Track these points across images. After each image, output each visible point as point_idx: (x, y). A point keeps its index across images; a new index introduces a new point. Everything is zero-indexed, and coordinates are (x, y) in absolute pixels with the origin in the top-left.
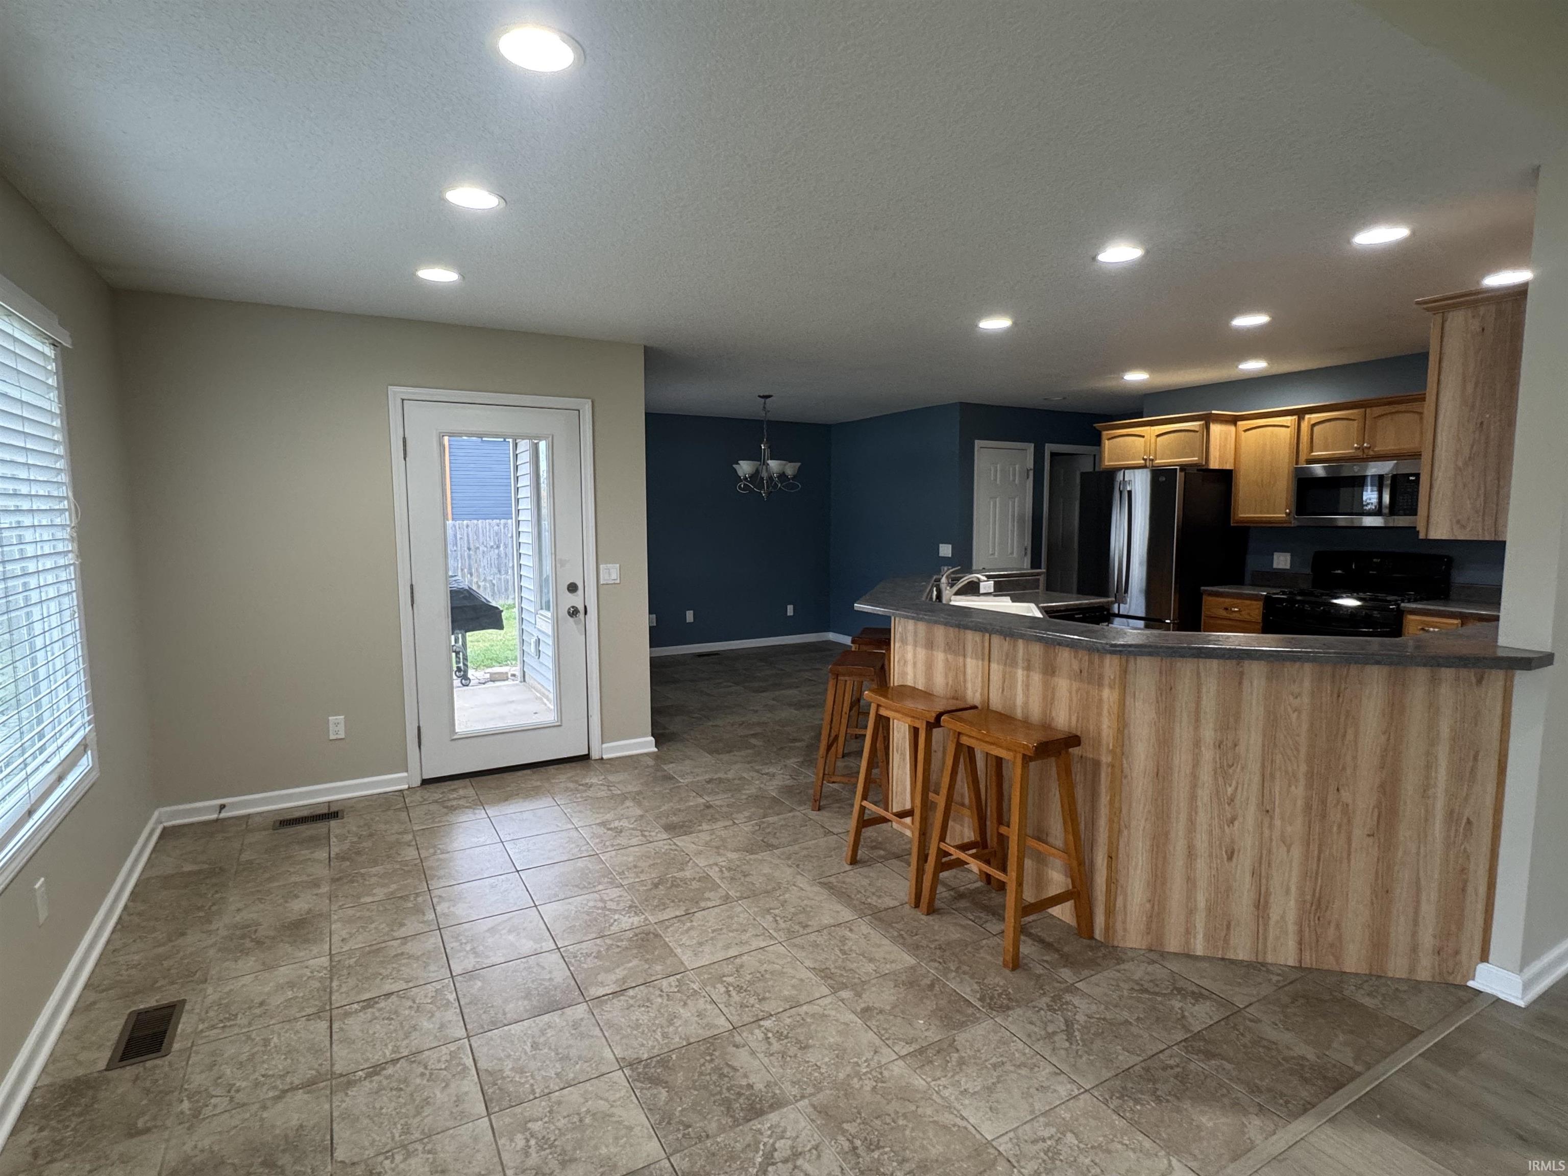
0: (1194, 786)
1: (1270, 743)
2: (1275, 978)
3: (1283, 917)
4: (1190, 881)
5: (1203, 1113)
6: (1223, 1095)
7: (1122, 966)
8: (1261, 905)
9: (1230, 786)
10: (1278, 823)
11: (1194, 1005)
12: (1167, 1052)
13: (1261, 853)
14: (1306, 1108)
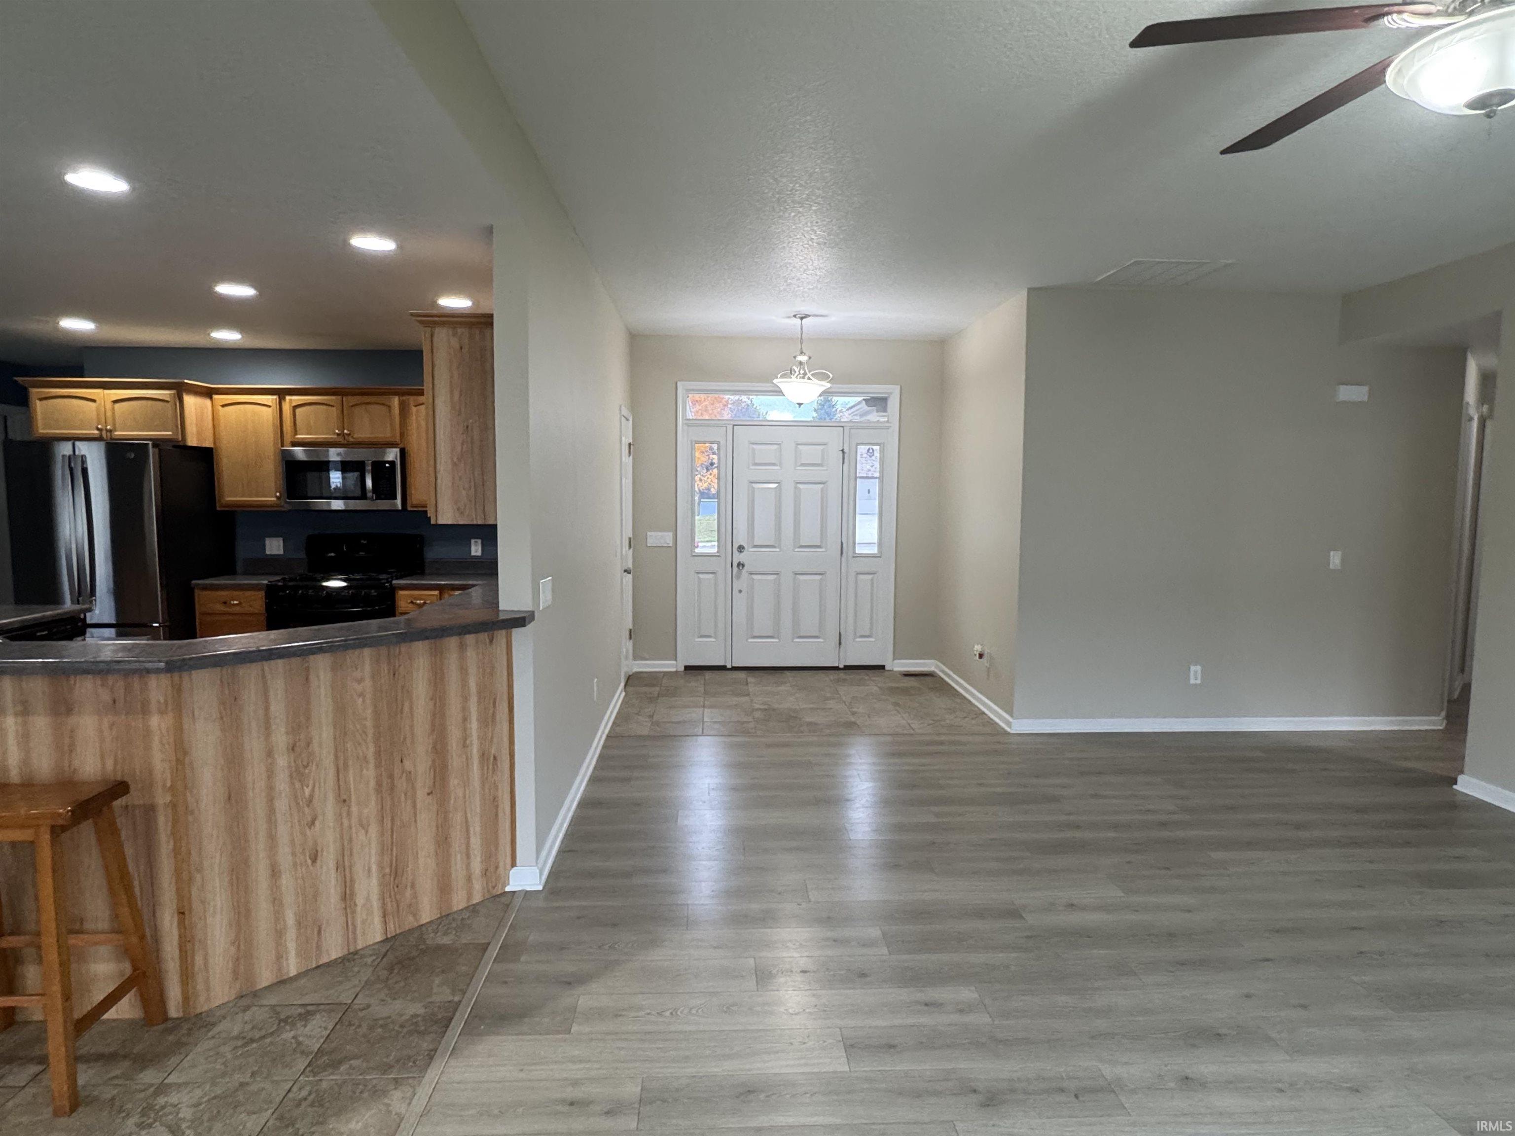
0: (271, 800)
1: (341, 732)
2: (369, 960)
3: (368, 899)
4: (276, 901)
5: (348, 1121)
6: (361, 1092)
7: (216, 1030)
8: (347, 896)
9: (308, 787)
10: (354, 809)
11: (305, 1026)
12: (295, 1089)
13: (343, 845)
14: (431, 1057)
